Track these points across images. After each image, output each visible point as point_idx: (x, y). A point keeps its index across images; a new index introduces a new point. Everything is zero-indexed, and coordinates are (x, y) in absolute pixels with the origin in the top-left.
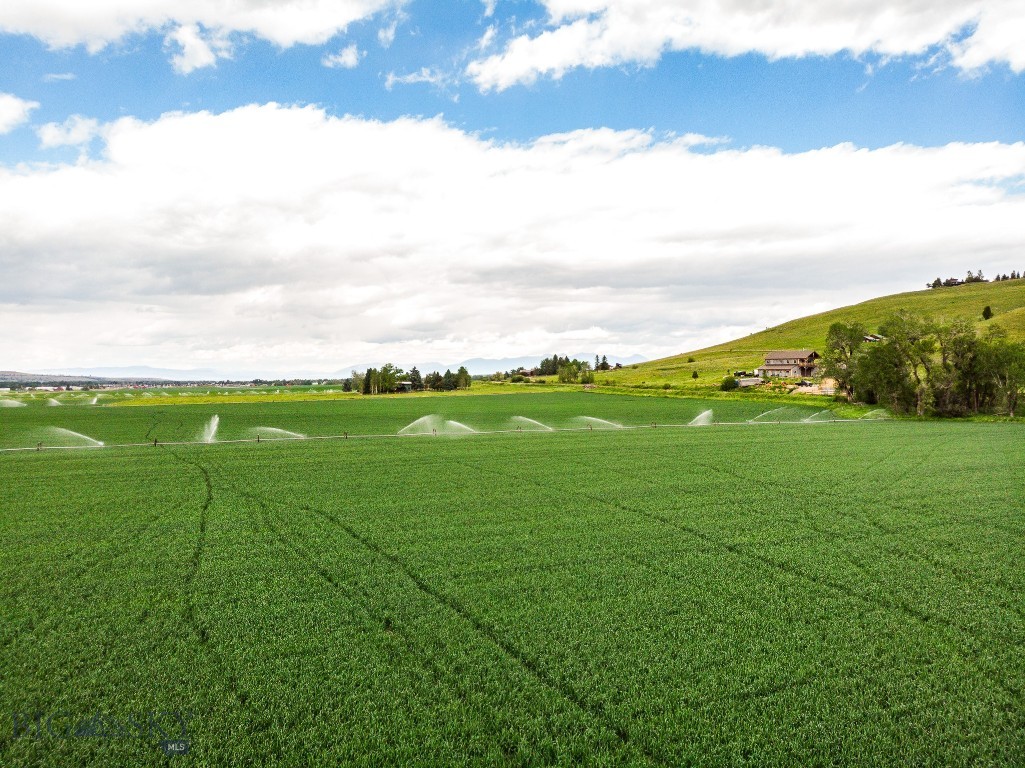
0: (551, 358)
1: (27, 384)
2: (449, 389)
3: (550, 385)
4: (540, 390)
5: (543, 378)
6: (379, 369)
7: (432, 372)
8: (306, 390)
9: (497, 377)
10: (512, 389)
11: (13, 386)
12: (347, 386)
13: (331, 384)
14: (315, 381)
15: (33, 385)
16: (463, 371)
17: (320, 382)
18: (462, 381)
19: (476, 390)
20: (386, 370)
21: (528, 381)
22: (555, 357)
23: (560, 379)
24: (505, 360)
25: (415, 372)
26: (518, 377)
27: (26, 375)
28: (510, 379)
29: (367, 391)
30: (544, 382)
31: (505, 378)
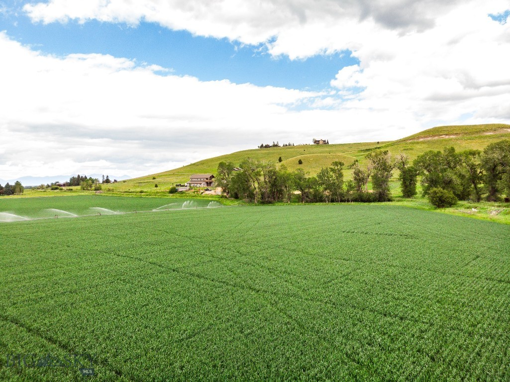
0: (76, 176)
2: (9, 194)
3: (76, 191)
4: (70, 194)
5: (71, 188)
9: (42, 187)
10: (51, 194)
16: (18, 184)
18: (17, 189)
19: (27, 195)
21: (61, 190)
22: (79, 176)
23: (81, 188)
24: (47, 178)
26: (56, 187)
28: (50, 188)
30: (72, 190)
31: (47, 188)
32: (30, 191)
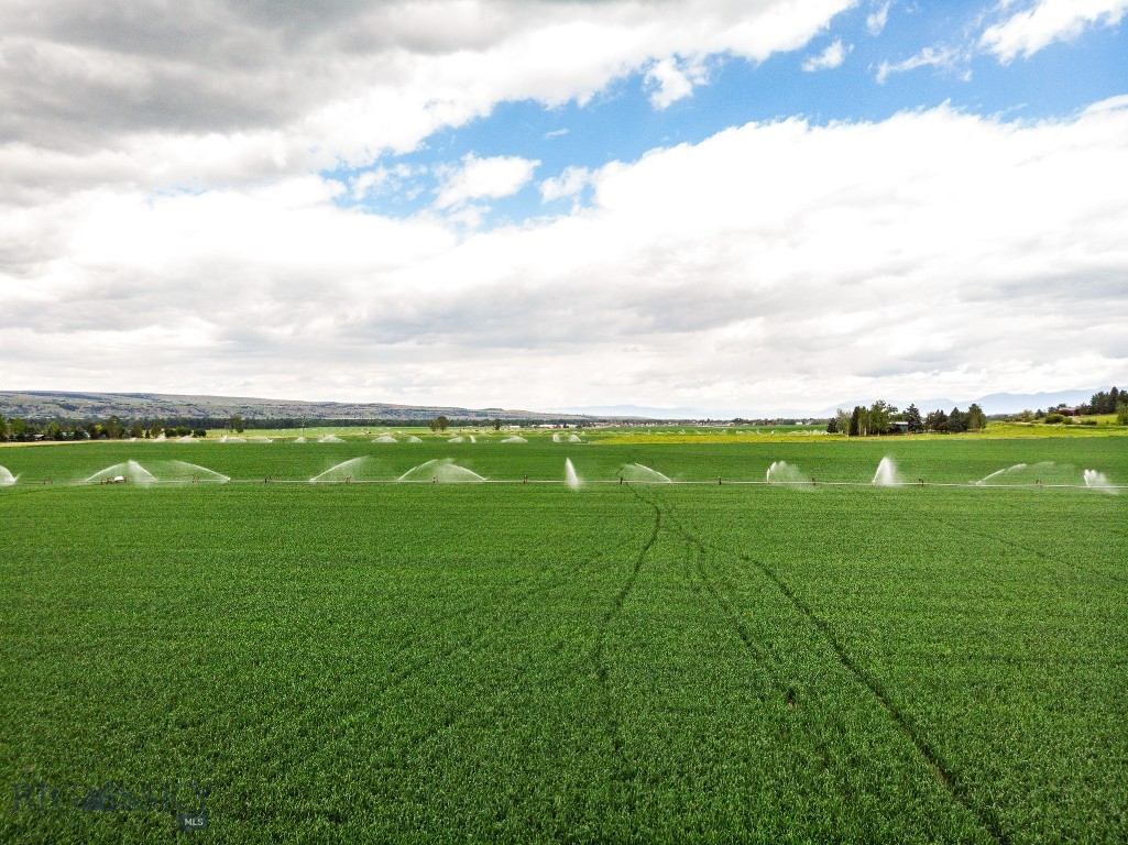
0: (1108, 391)
1: (533, 422)
2: (957, 431)
3: (1104, 427)
4: (1088, 433)
5: (1093, 418)
6: (869, 408)
7: (935, 411)
8: (789, 430)
9: (1026, 416)
10: (1044, 432)
11: (523, 424)
12: (832, 426)
13: (816, 423)
14: (798, 421)
15: (538, 423)
16: (975, 409)
17: (804, 421)
18: (974, 422)
19: (992, 433)
20: (877, 408)
21: (1070, 422)
22: (1115, 390)
23: (1119, 419)
24: (1041, 395)
25: (913, 410)
26: (1058, 416)
27: (533, 413)
28: (1043, 420)
29: (854, 432)
30: (1094, 423)
31: (1037, 418)
32: (1000, 426)
